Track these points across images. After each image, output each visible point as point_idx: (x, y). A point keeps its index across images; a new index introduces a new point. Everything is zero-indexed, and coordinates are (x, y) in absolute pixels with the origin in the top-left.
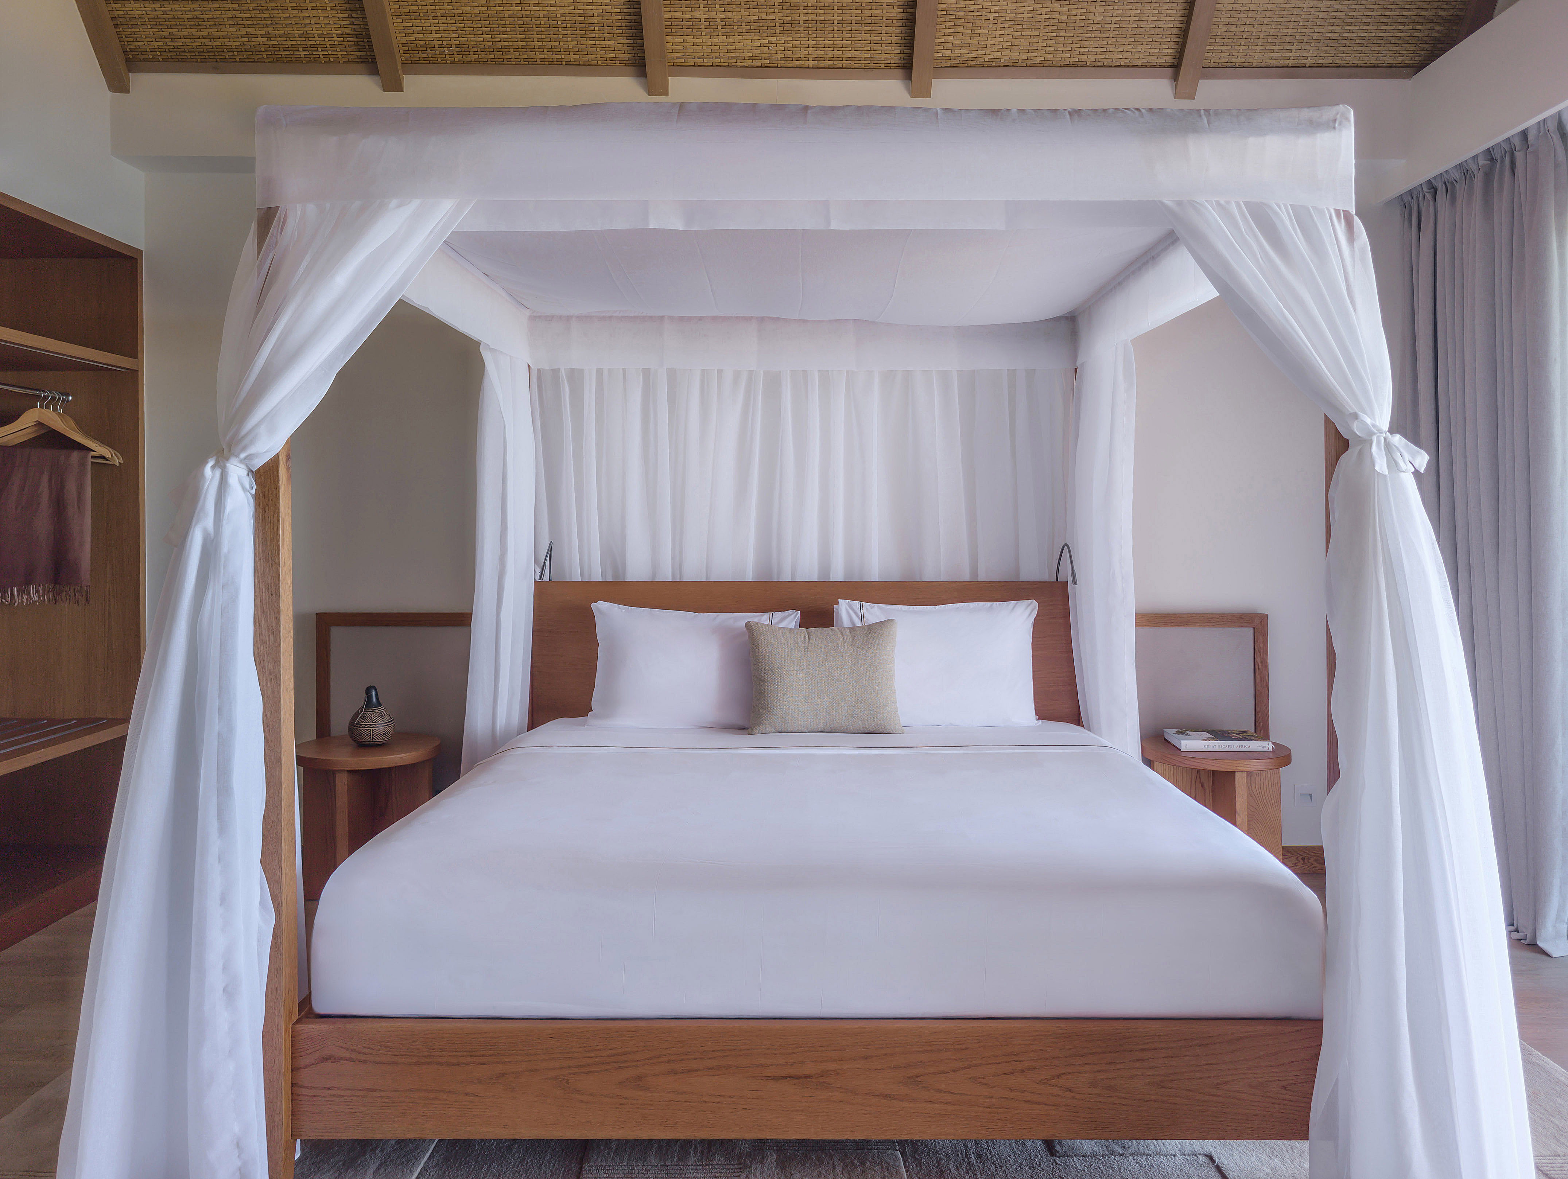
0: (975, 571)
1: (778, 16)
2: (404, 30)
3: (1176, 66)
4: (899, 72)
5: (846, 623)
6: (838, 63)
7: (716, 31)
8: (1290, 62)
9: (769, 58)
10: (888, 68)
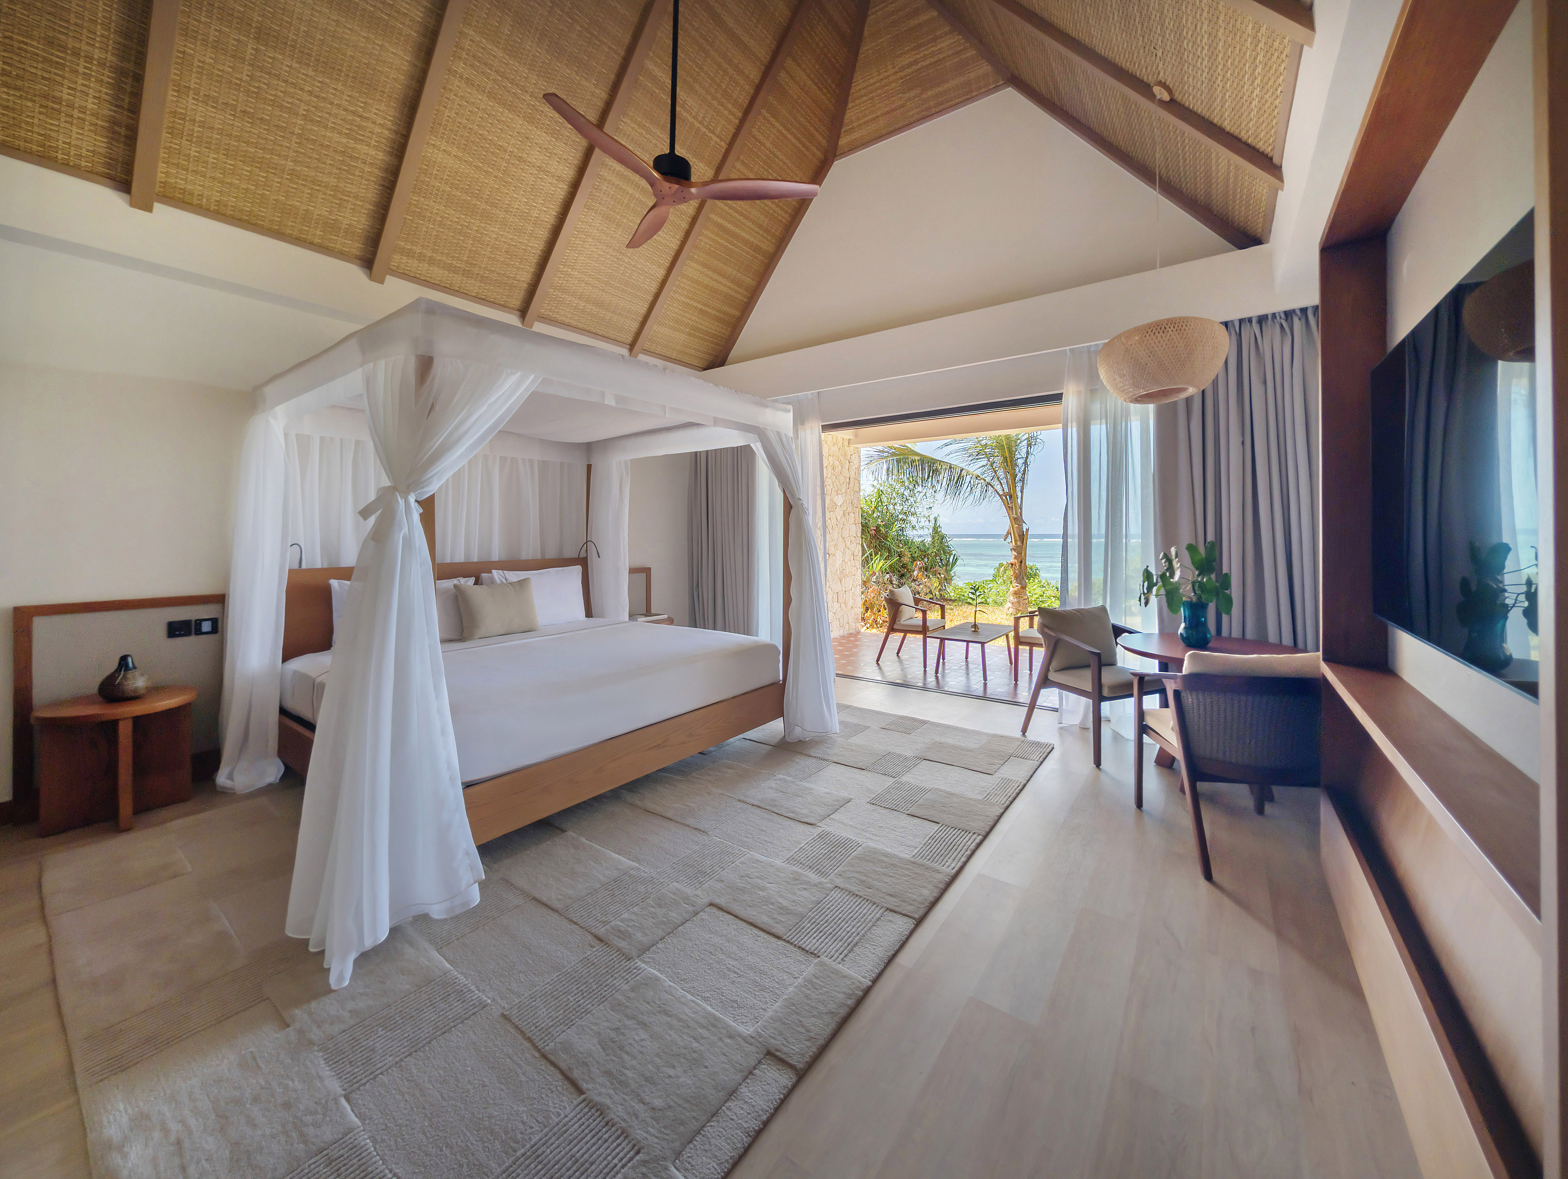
0: (543, 552)
1: (463, 266)
2: (166, 173)
3: (632, 346)
4: (518, 313)
5: (498, 581)
6: (488, 299)
7: (424, 260)
8: (668, 356)
9: (451, 284)
10: (513, 309)
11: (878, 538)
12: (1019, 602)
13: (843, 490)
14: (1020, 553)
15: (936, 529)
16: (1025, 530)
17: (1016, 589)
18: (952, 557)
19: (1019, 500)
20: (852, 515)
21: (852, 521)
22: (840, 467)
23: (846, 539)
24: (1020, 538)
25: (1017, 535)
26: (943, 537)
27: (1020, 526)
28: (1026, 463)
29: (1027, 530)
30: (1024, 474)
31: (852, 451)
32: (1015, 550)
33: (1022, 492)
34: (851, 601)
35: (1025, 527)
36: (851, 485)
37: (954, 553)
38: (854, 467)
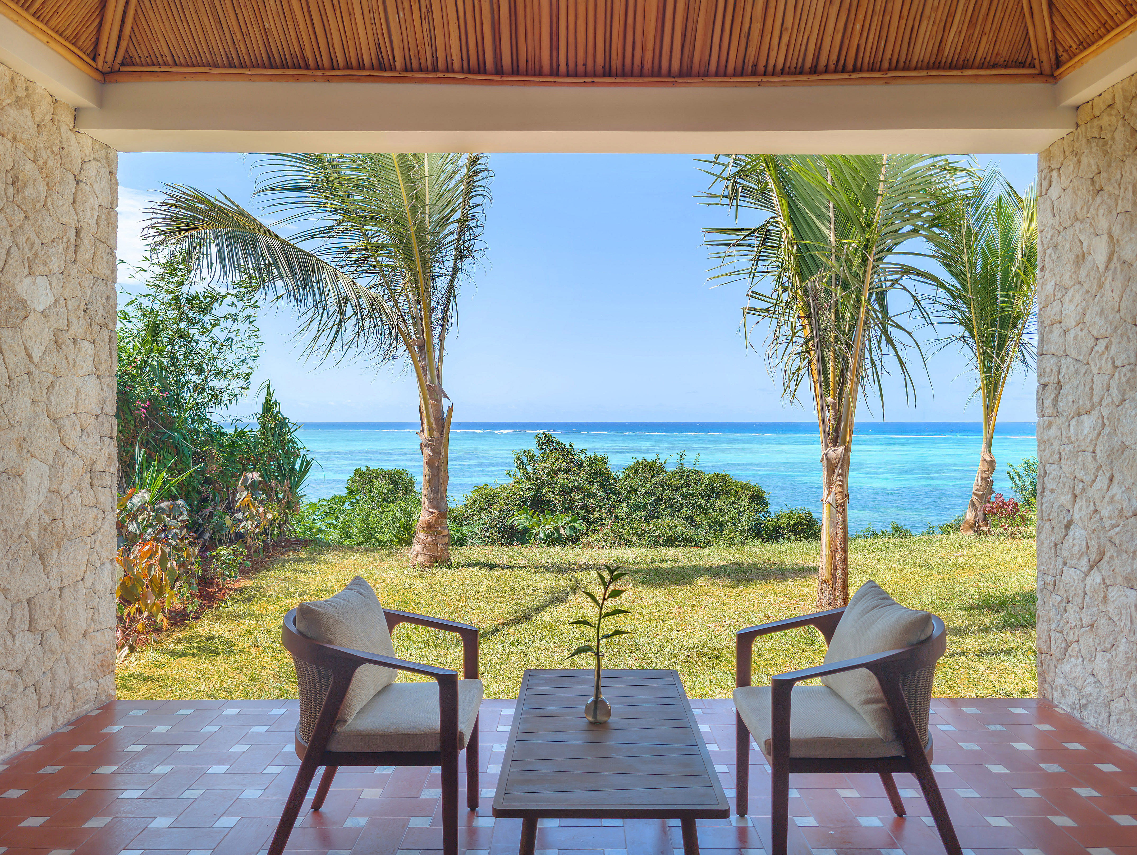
11: (153, 426)
12: (434, 543)
13: (55, 264)
14: (436, 452)
15: (268, 407)
16: (445, 409)
17: (429, 518)
18: (299, 461)
19: (437, 354)
20: (87, 348)
21: (88, 366)
22: (42, 187)
23: (67, 424)
24: (437, 424)
25: (433, 420)
26: (283, 423)
27: (439, 402)
28: (451, 286)
29: (450, 409)
30: (446, 308)
31: (88, 150)
32: (428, 446)
33: (441, 341)
34: (83, 614)
35: (445, 404)
36: (85, 254)
37: (302, 452)
38: (93, 201)
